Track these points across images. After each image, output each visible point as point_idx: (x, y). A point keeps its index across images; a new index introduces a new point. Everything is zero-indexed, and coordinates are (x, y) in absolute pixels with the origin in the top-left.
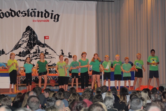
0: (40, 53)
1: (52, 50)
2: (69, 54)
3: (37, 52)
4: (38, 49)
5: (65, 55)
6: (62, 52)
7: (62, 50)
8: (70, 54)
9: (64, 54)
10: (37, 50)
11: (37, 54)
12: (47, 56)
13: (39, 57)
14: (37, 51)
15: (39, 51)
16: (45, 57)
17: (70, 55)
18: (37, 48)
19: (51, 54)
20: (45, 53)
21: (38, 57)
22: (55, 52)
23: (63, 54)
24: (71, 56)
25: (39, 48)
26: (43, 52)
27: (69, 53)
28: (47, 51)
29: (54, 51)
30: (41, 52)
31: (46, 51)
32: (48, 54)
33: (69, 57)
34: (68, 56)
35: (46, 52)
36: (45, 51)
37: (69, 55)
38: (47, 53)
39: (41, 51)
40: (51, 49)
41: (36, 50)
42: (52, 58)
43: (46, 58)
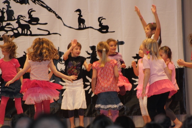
0: (14, 20)
1: (50, 10)
2: (100, 22)
3: (6, 19)
4: (6, 8)
5: (87, 24)
6: (80, 15)
7: (79, 10)
8: (102, 21)
9: (85, 23)
10: (5, 11)
11: (4, 24)
12: (34, 29)
13: (11, 33)
14: (5, 15)
15: (10, 13)
16: (29, 33)
17: (104, 23)
18: (5, 6)
19: (46, 24)
20: (27, 19)
21: (7, 31)
22: (59, 18)
23: (81, 21)
24: (107, 28)
25: (9, 6)
26: (22, 16)
27: (100, 19)
28: (34, 15)
29: (56, 15)
30: (16, 18)
31: (32, 13)
32: (38, 24)
33: (100, 30)
34: (98, 28)
35: (30, 16)
36: (29, 13)
37: (101, 25)
38: (34, 20)
39: (16, 16)
40: (47, 7)
41: (3, 13)
42: (49, 34)
43: (31, 35)
